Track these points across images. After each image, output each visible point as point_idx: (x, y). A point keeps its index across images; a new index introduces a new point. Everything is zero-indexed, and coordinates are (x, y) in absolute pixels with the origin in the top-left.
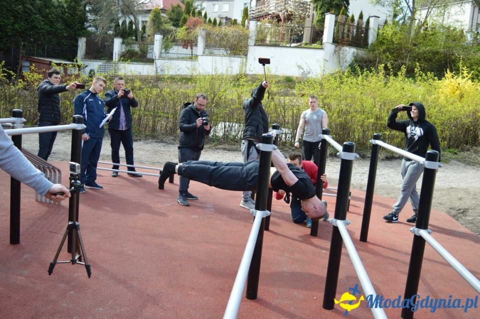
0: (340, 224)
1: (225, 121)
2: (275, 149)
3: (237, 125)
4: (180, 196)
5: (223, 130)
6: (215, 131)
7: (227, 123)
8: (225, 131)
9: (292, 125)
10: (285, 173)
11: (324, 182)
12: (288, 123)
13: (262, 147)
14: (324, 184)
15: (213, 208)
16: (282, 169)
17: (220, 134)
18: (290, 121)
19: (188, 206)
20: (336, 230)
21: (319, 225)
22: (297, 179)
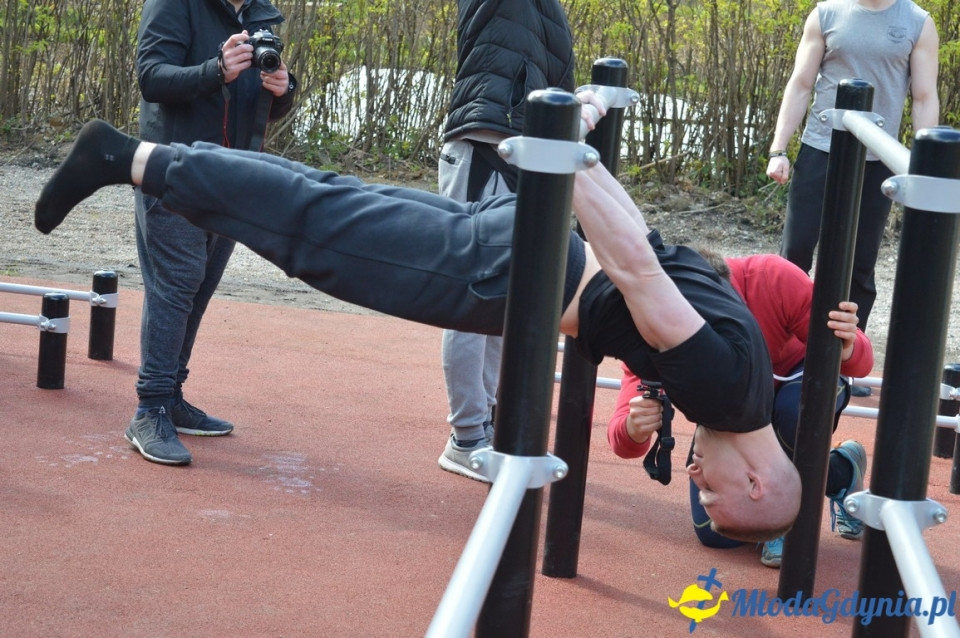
0: (896, 518)
1: (371, 65)
2: (589, 164)
3: (431, 78)
4: (141, 416)
5: (364, 103)
6: (322, 110)
7: (384, 72)
8: (370, 110)
9: (709, 83)
10: (640, 289)
11: (844, 342)
12: (687, 70)
13: (525, 151)
14: (847, 353)
15: (305, 477)
16: (628, 267)
17: (350, 123)
18: (699, 59)
19: (185, 464)
20: (877, 546)
21: (820, 556)
22: (701, 322)
